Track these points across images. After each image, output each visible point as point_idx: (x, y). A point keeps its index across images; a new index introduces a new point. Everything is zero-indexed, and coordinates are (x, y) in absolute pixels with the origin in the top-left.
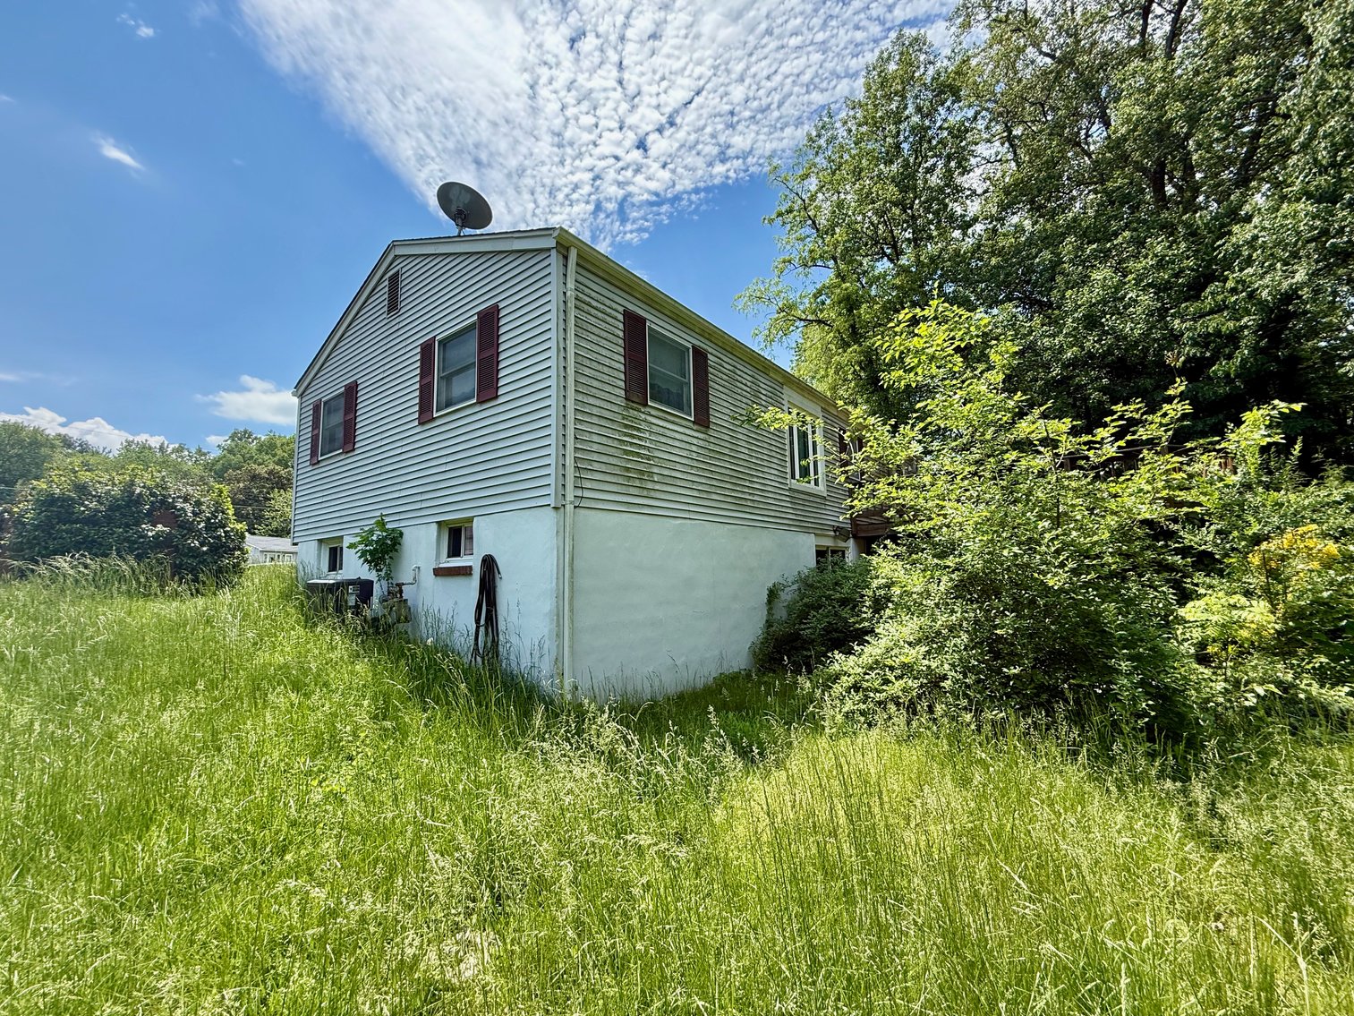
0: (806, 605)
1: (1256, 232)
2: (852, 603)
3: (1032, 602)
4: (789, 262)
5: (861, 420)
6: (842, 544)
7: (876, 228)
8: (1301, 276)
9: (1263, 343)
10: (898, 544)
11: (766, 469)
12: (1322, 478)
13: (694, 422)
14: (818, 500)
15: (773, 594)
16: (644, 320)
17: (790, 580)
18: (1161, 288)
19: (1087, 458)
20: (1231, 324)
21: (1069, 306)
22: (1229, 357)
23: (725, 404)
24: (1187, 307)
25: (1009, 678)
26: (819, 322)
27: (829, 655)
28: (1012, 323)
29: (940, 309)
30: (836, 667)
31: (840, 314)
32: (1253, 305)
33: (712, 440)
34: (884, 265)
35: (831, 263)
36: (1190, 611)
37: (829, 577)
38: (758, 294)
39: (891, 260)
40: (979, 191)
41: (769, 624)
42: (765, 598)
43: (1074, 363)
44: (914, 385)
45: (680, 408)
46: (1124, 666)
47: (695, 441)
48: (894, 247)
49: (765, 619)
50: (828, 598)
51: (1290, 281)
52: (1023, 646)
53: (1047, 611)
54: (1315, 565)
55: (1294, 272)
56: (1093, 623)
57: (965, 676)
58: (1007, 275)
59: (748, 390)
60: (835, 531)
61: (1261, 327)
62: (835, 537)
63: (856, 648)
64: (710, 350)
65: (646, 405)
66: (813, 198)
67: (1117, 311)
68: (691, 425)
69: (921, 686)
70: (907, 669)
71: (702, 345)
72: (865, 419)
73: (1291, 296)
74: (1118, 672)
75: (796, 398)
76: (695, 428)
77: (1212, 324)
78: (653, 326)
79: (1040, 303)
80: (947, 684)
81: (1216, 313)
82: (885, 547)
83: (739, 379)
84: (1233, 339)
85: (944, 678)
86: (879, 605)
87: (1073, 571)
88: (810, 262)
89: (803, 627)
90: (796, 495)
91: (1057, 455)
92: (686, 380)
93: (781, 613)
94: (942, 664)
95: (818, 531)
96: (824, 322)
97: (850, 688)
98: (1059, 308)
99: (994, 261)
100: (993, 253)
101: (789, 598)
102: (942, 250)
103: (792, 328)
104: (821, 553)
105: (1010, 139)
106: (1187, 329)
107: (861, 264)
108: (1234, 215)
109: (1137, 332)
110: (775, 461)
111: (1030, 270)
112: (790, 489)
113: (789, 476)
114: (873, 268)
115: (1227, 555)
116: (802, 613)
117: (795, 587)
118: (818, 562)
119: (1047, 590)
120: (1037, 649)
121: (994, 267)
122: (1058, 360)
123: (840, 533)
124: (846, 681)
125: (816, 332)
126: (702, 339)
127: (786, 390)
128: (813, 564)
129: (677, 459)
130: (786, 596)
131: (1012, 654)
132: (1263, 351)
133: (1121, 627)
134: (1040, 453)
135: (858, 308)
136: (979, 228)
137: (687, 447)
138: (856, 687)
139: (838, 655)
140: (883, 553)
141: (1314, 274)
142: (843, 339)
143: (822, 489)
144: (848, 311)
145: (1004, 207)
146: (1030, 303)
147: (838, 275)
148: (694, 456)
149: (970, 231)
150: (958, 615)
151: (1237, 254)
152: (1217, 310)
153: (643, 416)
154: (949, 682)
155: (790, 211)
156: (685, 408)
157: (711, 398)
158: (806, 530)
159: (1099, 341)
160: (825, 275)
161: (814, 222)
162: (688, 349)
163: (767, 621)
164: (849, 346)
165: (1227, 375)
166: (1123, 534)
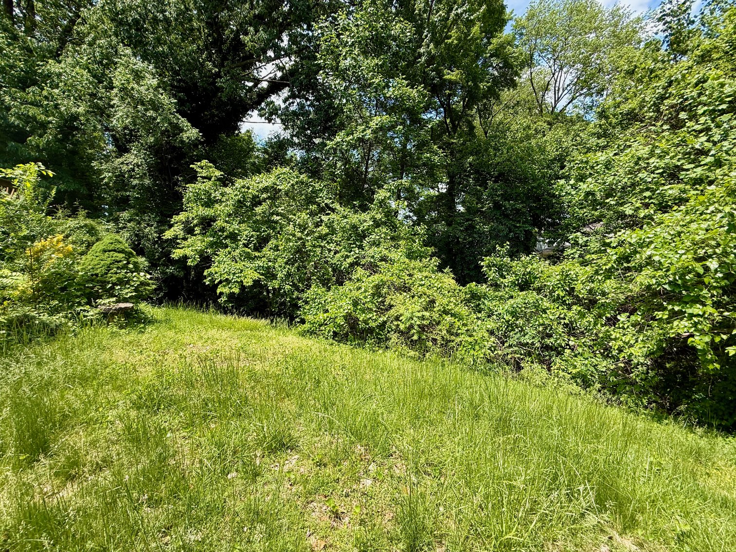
1: (61, 71)
8: (81, 110)
9: (59, 136)
12: (77, 214)
20: (43, 117)
24: (16, 92)
32: (57, 112)
51: (76, 109)
54: (60, 255)
55: (79, 106)
61: (59, 127)
73: (75, 117)
77: (32, 111)
81: (35, 106)
84: (44, 126)
106: (15, 107)
132: (58, 140)
165: (38, 146)
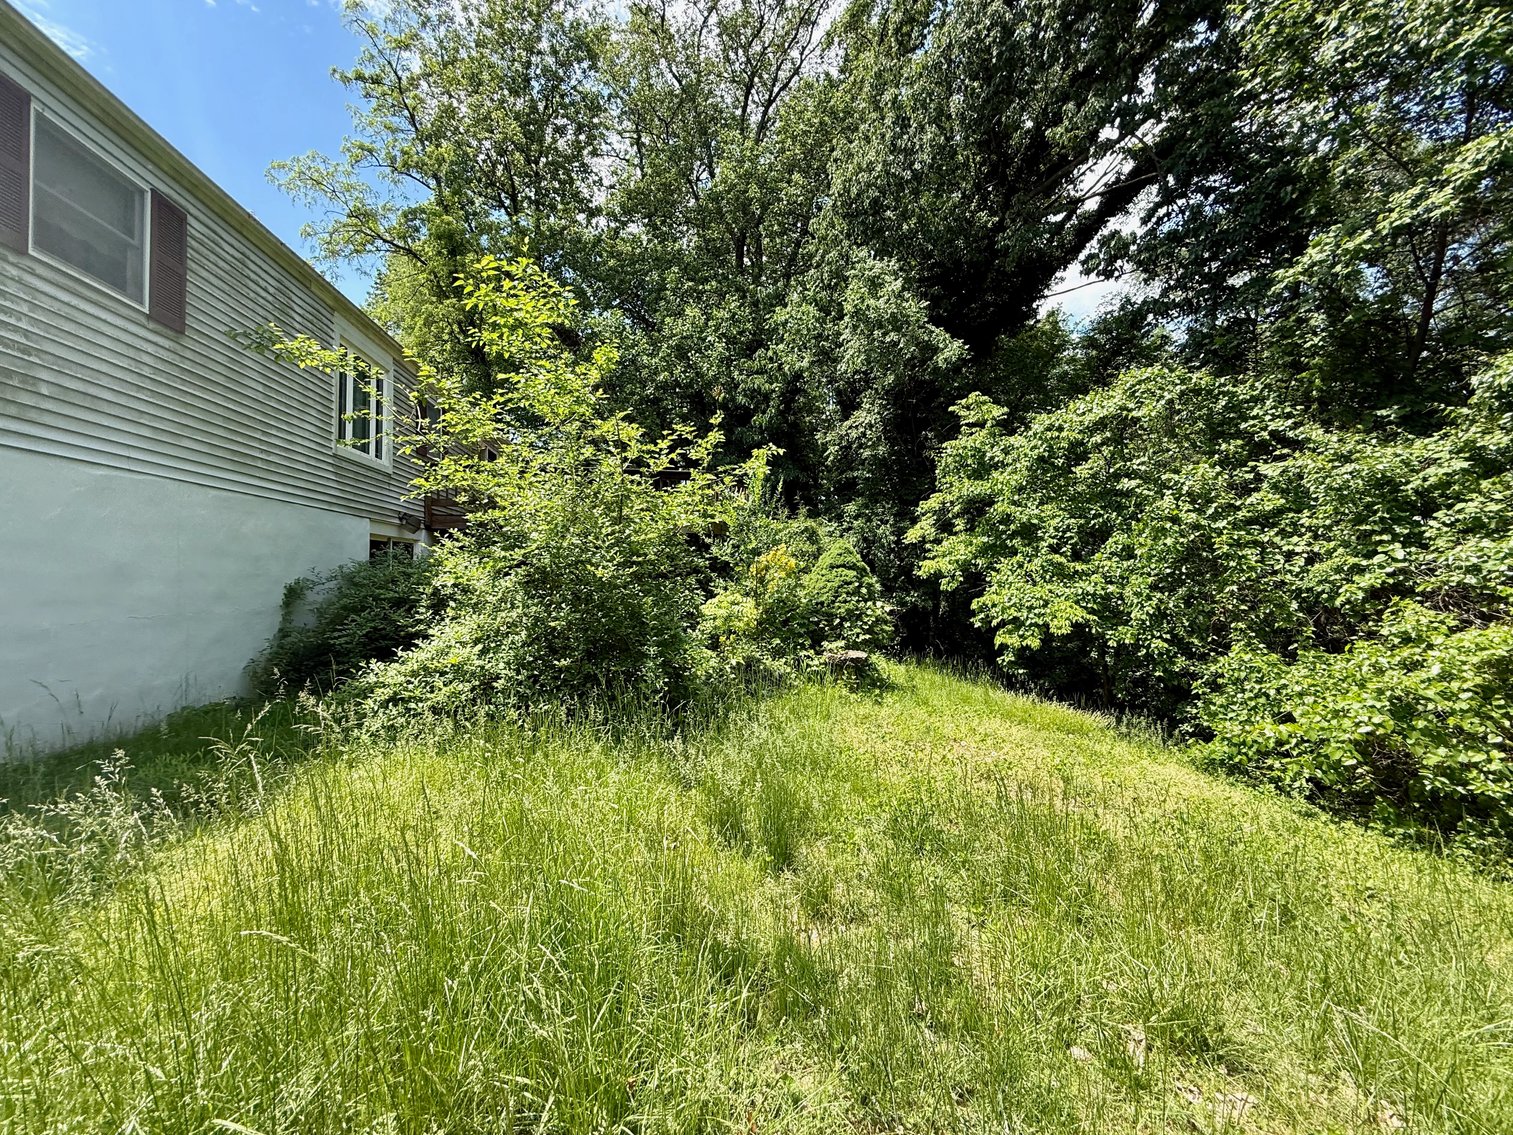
0: (344, 608)
1: (787, 316)
2: (407, 604)
3: (590, 595)
4: (370, 151)
5: (431, 380)
6: (408, 536)
7: (494, 166)
8: (805, 362)
9: (782, 406)
10: (466, 534)
11: (295, 422)
12: (797, 514)
13: (148, 317)
14: (380, 477)
15: (293, 594)
16: (25, 98)
17: (325, 575)
18: (731, 341)
19: (649, 466)
20: (767, 386)
21: (666, 332)
22: (764, 412)
23: (220, 306)
24: (744, 363)
25: (560, 670)
26: (409, 252)
27: (362, 664)
28: (619, 332)
29: (529, 271)
30: (372, 679)
31: (439, 253)
32: (780, 375)
33: (188, 354)
34: (499, 216)
35: (432, 183)
36: (708, 608)
37: (380, 575)
38: (316, 176)
39: (508, 214)
40: (606, 183)
41: (283, 633)
42: (279, 596)
43: (664, 387)
44: (506, 355)
45: (120, 286)
46: (653, 651)
47: (150, 349)
48: (513, 198)
49: (277, 627)
50: (376, 598)
51: (800, 364)
52: (577, 639)
53: (601, 606)
54: (783, 575)
55: (803, 358)
56: (635, 615)
57: (518, 673)
58: (622, 281)
59: (270, 298)
60: (401, 519)
61: (782, 394)
62: (401, 526)
63: (400, 653)
64: (193, 210)
65: (22, 252)
66: (414, 82)
67: (699, 351)
68: (143, 320)
69: (473, 689)
70: (459, 671)
71: (176, 196)
72: (439, 381)
73: (798, 375)
74: (647, 656)
75: (355, 335)
76: (151, 326)
77: (757, 382)
78: (48, 114)
79: (646, 321)
80: (499, 684)
82: (451, 536)
83: (253, 276)
84: (767, 398)
85: (498, 677)
86: (439, 603)
87: (619, 564)
88: (404, 167)
89: (336, 634)
90: (344, 465)
91: (625, 459)
92: (135, 242)
93: (305, 618)
94: (499, 665)
95: (376, 515)
96: (415, 256)
97: (388, 701)
98: (659, 331)
99: (612, 262)
100: (611, 255)
101: (320, 598)
102: (564, 228)
103: (369, 247)
104: (376, 545)
105: (638, 143)
106: (742, 381)
107: (473, 203)
108: (780, 299)
109: (711, 373)
110: (313, 413)
111: (641, 284)
112: (335, 456)
113: (334, 437)
114: (487, 214)
115: (737, 564)
116: (336, 617)
117: (332, 584)
118: (372, 555)
119: (601, 585)
120: (587, 641)
121: (611, 269)
122: (653, 381)
123: (407, 521)
124: (382, 694)
125: (404, 266)
126: (176, 187)
127: (337, 318)
128: (364, 555)
129: (104, 368)
130: (315, 597)
131: (567, 647)
132: (781, 413)
133: (656, 617)
134: (612, 454)
135: (463, 254)
136: (602, 221)
137: (131, 353)
138: (394, 700)
139: (375, 664)
140: (448, 543)
141: (812, 363)
142: (439, 286)
143: (385, 463)
144: (449, 252)
145: (628, 211)
146: (639, 319)
147: (440, 202)
148: (146, 371)
149: (594, 221)
150: (519, 611)
151: (775, 330)
152: (761, 372)
153: (14, 272)
154: (502, 681)
155: (377, 81)
156: (130, 289)
157: (190, 288)
158: (357, 513)
159: (684, 372)
160: (424, 196)
161: (412, 116)
162: (142, 192)
163: (281, 630)
164: (448, 298)
165: (761, 426)
166: (669, 539)
